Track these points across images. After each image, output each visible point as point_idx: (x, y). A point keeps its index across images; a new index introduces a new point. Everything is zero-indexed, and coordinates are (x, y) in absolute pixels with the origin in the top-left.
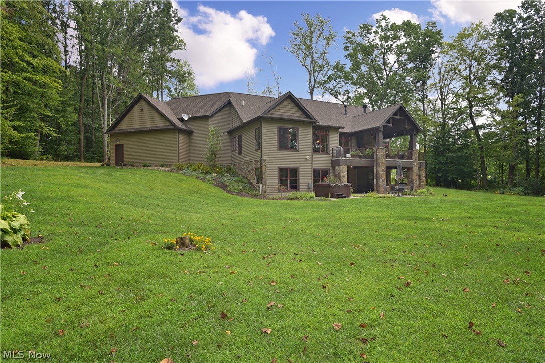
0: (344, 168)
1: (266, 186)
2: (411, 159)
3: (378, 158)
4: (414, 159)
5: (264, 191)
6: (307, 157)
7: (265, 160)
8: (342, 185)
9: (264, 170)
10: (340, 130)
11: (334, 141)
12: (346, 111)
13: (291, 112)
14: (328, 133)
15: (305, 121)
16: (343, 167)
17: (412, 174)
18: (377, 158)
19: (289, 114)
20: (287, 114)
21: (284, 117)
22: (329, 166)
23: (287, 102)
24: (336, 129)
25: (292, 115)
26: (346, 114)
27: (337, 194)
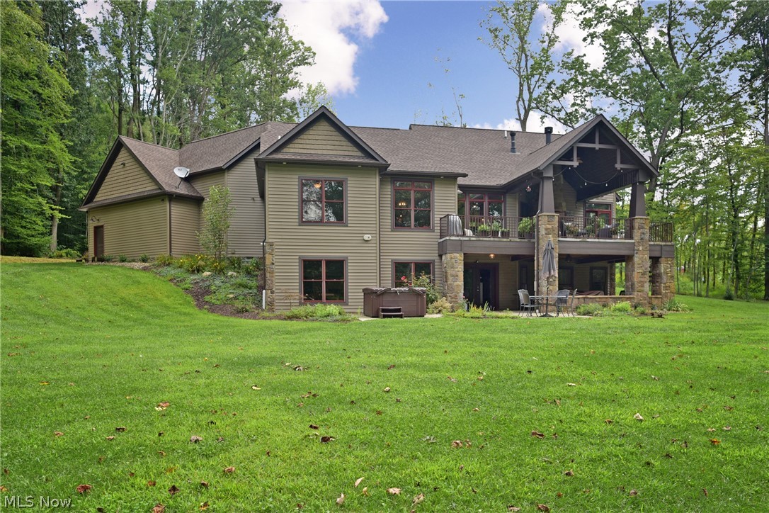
0: (455, 258)
1: (272, 292)
2: (632, 238)
3: (540, 236)
4: (636, 238)
5: (270, 304)
6: (366, 237)
7: (271, 244)
8: (401, 292)
9: (268, 262)
10: (461, 181)
11: (445, 203)
12: (513, 144)
13: (329, 147)
14: (431, 187)
15: (360, 163)
16: (452, 255)
17: (633, 271)
18: (538, 235)
19: (325, 152)
20: (320, 152)
21: (311, 158)
22: (431, 256)
23: (320, 128)
24: (451, 178)
25: (331, 152)
26: (513, 150)
27: (384, 311)
